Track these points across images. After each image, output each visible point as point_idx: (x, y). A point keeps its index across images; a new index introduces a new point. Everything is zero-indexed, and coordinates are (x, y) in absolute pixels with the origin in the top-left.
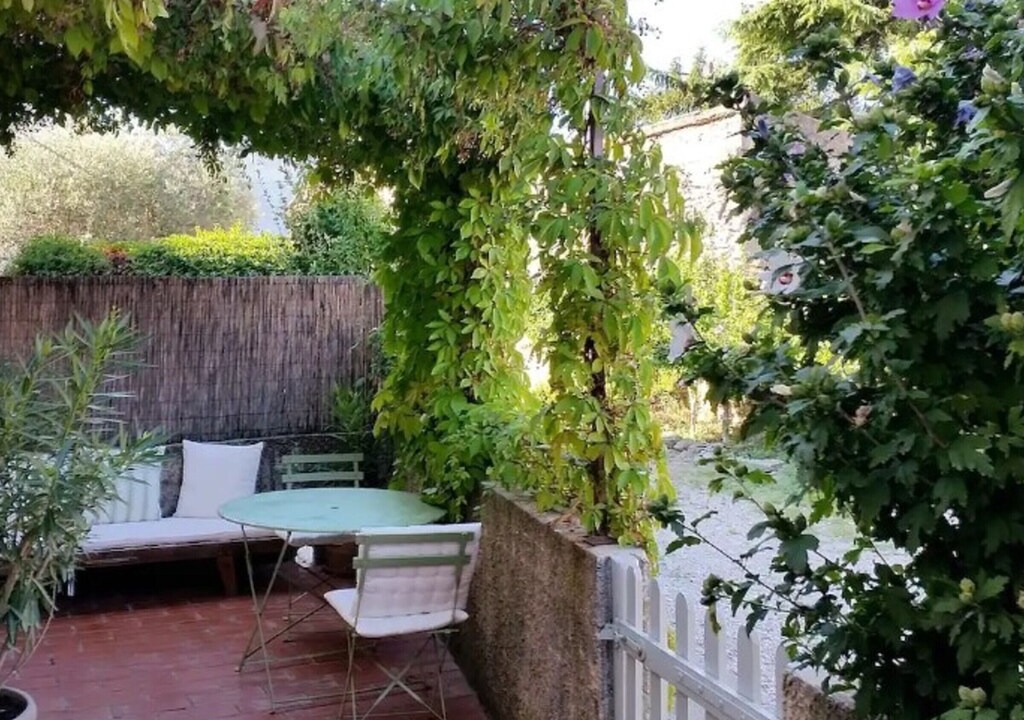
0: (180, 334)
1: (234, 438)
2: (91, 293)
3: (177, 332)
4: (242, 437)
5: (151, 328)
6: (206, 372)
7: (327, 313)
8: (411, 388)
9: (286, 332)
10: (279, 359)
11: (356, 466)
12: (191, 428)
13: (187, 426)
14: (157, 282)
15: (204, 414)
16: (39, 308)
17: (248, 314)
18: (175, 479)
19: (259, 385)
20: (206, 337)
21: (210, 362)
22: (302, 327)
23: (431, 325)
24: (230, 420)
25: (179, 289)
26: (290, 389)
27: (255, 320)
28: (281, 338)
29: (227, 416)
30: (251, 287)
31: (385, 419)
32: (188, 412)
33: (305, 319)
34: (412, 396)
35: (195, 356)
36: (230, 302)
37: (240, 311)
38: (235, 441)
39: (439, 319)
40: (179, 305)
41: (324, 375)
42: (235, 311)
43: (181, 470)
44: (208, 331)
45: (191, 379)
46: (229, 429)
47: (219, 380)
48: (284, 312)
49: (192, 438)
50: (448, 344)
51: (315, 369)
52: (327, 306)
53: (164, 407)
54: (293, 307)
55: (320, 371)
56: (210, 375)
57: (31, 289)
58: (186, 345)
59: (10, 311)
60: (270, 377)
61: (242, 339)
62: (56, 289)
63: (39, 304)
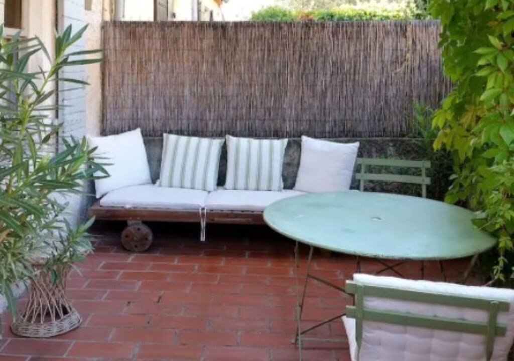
0: (300, 62)
1: (340, 137)
2: (236, 33)
3: (297, 60)
4: (347, 136)
5: (278, 56)
6: (319, 89)
7: (418, 47)
8: (467, 111)
9: (383, 62)
10: (377, 82)
11: (424, 172)
12: (308, 127)
13: (305, 126)
14: (282, 25)
15: (318, 117)
16: (202, 42)
17: (352, 49)
18: (295, 162)
19: (361, 100)
20: (320, 65)
21: (322, 81)
22: (397, 58)
23: (480, 51)
24: (337, 123)
25: (299, 29)
26: (386, 103)
27: (358, 52)
28: (379, 67)
29: (335, 121)
30: (355, 28)
31: (446, 135)
32: (306, 117)
33: (399, 51)
34: (467, 119)
35: (311, 77)
36: (338, 39)
37: (346, 45)
38: (341, 139)
39: (489, 45)
40: (299, 41)
41: (415, 94)
42: (342, 45)
43: (300, 156)
44: (320, 60)
45: (308, 93)
46: (337, 130)
47: (329, 94)
48: (382, 46)
49: (309, 135)
50: (499, 70)
51: (407, 89)
52: (417, 42)
53: (288, 112)
54: (389, 43)
55: (411, 91)
56: (322, 91)
57: (197, 30)
58: (304, 69)
59: (183, 43)
60: (370, 93)
61: (347, 66)
62: (214, 30)
63: (201, 40)
